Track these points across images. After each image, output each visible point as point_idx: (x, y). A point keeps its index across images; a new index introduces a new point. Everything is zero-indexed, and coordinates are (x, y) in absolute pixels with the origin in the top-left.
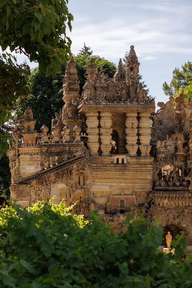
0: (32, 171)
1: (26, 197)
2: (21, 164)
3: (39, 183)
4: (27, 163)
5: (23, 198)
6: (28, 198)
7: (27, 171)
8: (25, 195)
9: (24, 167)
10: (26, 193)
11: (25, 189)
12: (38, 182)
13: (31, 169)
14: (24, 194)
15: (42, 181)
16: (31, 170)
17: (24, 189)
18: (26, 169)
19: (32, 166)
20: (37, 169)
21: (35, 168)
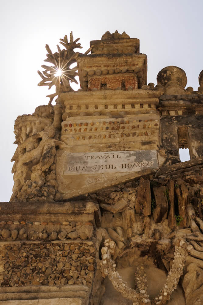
0: (119, 169)
1: (68, 279)
2: (63, 146)
3: (154, 206)
4: (94, 141)
5: (44, 288)
6: (77, 287)
7: (90, 169)
8: (60, 266)
9: (81, 154)
10: (68, 256)
11: (66, 228)
12: (149, 198)
13: (111, 161)
14: (55, 263)
15: (171, 193)
16: (111, 166)
17: (59, 232)
18: (85, 163)
19: (116, 153)
20: (144, 161)
21: (134, 158)
